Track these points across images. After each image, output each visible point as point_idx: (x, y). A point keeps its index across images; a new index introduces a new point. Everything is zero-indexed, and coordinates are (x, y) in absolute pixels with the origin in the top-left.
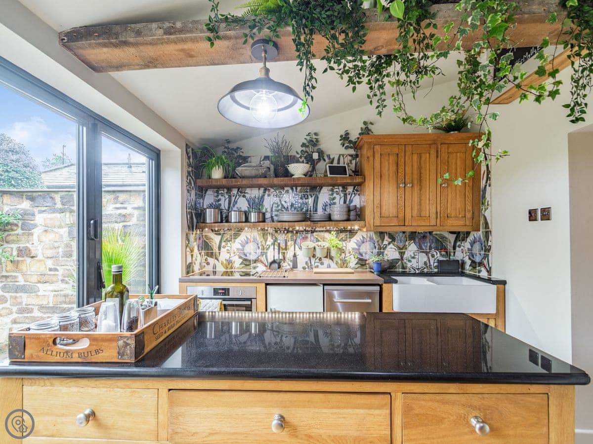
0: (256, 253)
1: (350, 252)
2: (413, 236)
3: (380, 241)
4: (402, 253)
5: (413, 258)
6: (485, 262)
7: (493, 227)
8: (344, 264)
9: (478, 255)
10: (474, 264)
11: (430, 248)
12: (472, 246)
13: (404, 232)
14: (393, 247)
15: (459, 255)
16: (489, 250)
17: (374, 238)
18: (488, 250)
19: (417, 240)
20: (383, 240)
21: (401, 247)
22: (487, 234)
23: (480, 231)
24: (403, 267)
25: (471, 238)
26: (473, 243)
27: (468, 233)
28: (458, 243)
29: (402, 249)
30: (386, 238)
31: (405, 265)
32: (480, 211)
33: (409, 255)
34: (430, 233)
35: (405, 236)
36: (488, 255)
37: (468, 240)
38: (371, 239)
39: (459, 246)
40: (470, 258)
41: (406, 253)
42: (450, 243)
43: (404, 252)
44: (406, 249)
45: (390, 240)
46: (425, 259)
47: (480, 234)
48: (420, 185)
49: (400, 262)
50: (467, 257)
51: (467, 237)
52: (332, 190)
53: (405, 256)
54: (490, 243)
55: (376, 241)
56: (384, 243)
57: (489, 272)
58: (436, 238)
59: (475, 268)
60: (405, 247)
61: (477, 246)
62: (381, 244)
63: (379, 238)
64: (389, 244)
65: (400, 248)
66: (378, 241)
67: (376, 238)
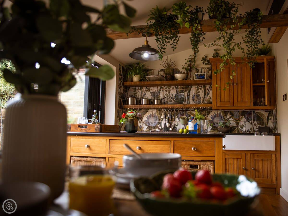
0: (155, 123)
2: (243, 113)
3: (225, 116)
4: (237, 123)
6: (276, 126)
10: (274, 128)
11: (254, 121)
12: (274, 118)
13: (239, 111)
14: (233, 120)
15: (270, 124)
17: (222, 114)
19: (246, 116)
21: (237, 120)
25: (273, 114)
30: (228, 114)
31: (239, 130)
33: (241, 125)
34: (254, 111)
35: (239, 113)
38: (220, 115)
41: (240, 123)
44: (240, 121)
45: (231, 116)
46: (251, 127)
47: (275, 110)
49: (236, 128)
52: (198, 88)
53: (239, 125)
55: (223, 116)
58: (257, 114)
59: (274, 130)
62: (225, 118)
64: (230, 118)
66: (224, 116)
67: (223, 114)
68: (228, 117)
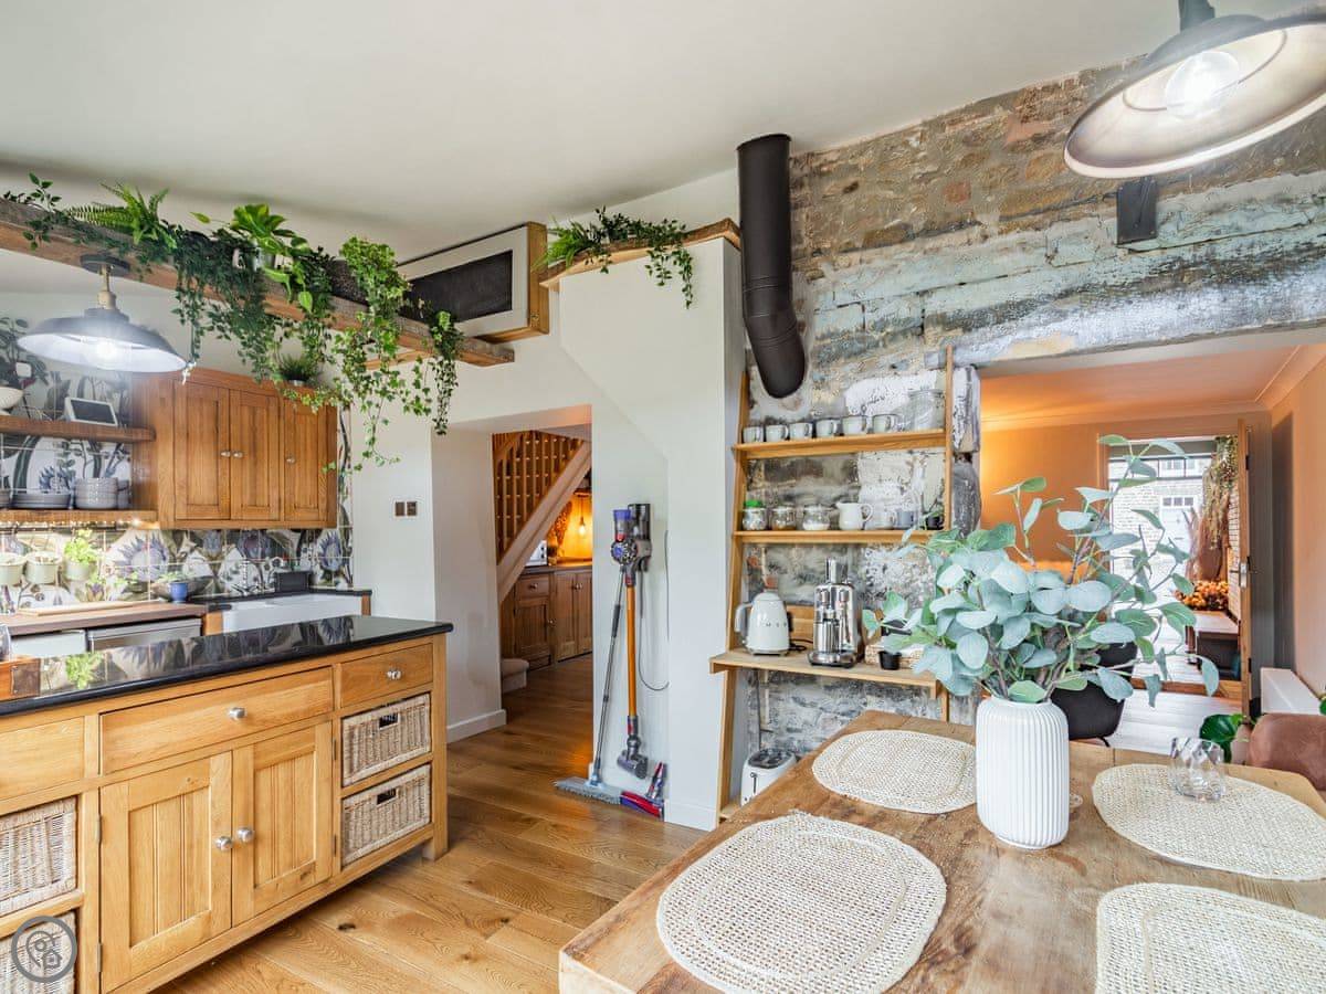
1: (110, 570)
2: (233, 537)
3: (174, 547)
4: (214, 565)
5: (236, 573)
6: (344, 570)
7: (354, 522)
8: (95, 594)
9: (334, 561)
10: (328, 575)
11: (263, 556)
12: (325, 550)
13: (219, 531)
14: (200, 556)
15: (304, 564)
16: (349, 554)
17: (162, 541)
18: (347, 553)
19: (241, 543)
20: (179, 545)
21: (214, 555)
22: (347, 532)
23: (335, 527)
24: (218, 590)
25: (323, 537)
26: (325, 546)
27: (318, 532)
28: (304, 546)
29: (216, 559)
30: (186, 540)
31: (220, 585)
32: (336, 499)
33: (228, 569)
34: (263, 531)
35: (221, 537)
36: (348, 560)
37: (319, 541)
38: (155, 543)
39: (305, 551)
40: (322, 567)
41: (223, 565)
42: (292, 546)
43: (220, 564)
44: (223, 558)
45: (194, 545)
46: (255, 573)
47: (337, 532)
48: (255, 456)
49: (212, 582)
50: (318, 566)
51: (317, 537)
52: (65, 446)
53: (221, 571)
54: (350, 545)
55: (166, 547)
56: (182, 550)
57: (350, 582)
58: (272, 540)
59: (329, 580)
60: (220, 556)
61: (333, 549)
62: (175, 552)
63: (171, 542)
64: (192, 551)
65: (211, 558)
66: (169, 547)
67: (167, 541)
68: (184, 548)
